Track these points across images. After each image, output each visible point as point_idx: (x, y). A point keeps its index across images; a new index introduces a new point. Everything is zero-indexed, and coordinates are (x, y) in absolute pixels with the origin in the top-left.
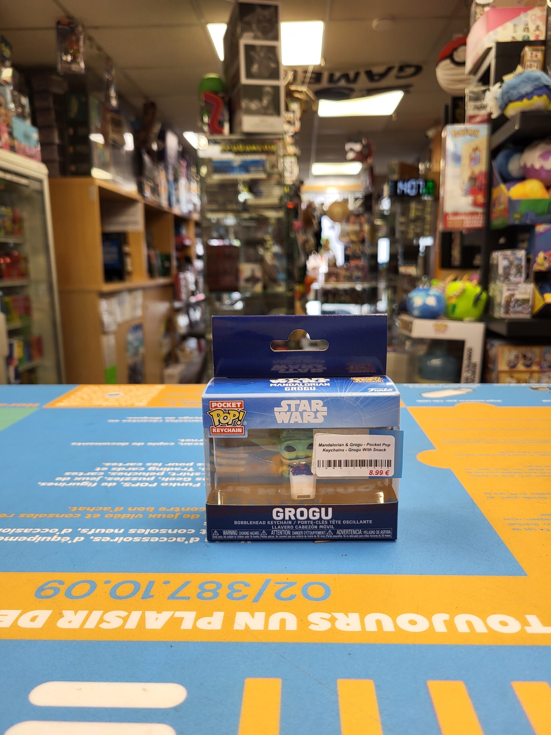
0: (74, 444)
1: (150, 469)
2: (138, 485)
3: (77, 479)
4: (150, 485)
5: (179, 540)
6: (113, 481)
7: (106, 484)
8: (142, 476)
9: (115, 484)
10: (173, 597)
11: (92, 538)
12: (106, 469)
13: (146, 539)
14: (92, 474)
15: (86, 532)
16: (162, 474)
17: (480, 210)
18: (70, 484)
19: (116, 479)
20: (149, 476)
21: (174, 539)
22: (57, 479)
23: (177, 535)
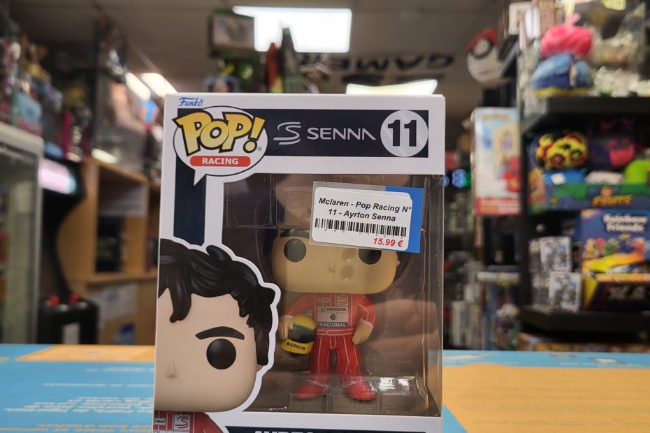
0: (46, 385)
2: (112, 411)
3: (46, 407)
4: (126, 412)
6: (86, 409)
7: (78, 410)
8: (117, 406)
9: (87, 411)
12: (79, 401)
14: (64, 403)
17: (515, 196)
18: (40, 410)
19: (89, 407)
20: (125, 406)
22: (26, 406)
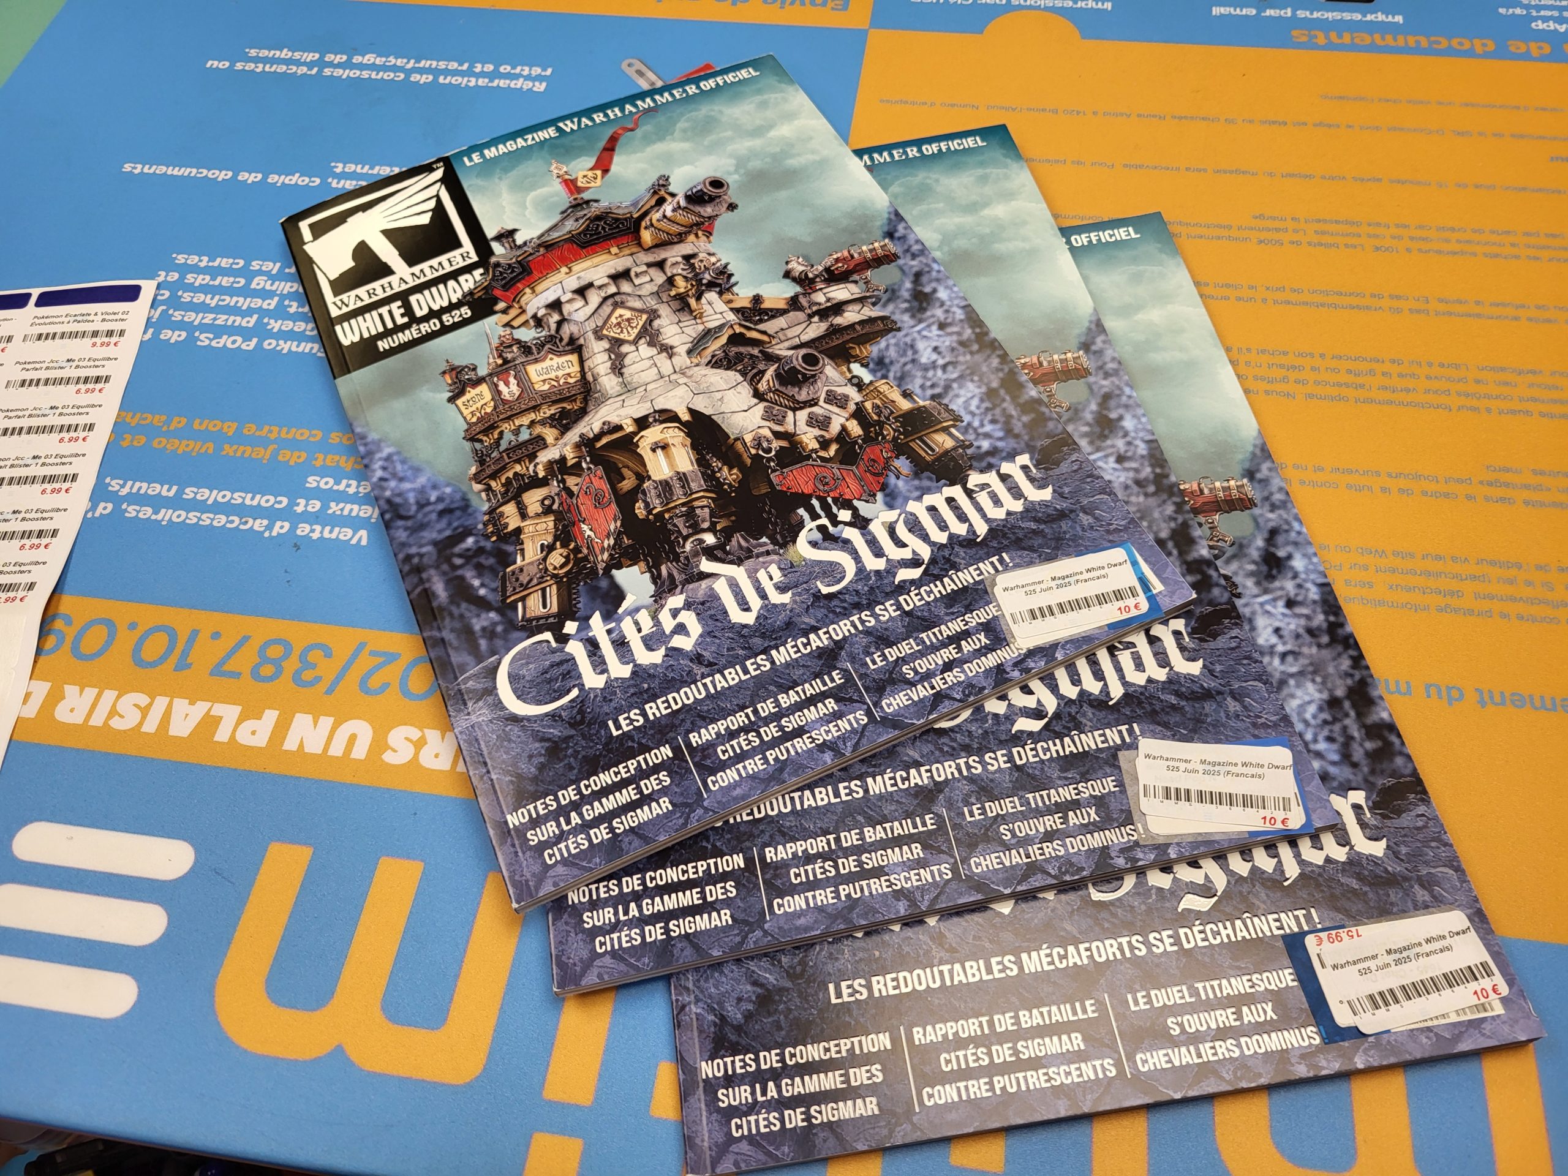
0: (127, 167)
1: (253, 286)
2: (223, 341)
4: (244, 347)
5: (259, 525)
6: (181, 325)
7: (168, 334)
8: (235, 311)
9: (184, 334)
10: (218, 671)
11: (124, 506)
13: (206, 519)
15: (117, 487)
16: (272, 304)
19: (187, 317)
20: (250, 312)
21: (251, 521)
23: (257, 512)
